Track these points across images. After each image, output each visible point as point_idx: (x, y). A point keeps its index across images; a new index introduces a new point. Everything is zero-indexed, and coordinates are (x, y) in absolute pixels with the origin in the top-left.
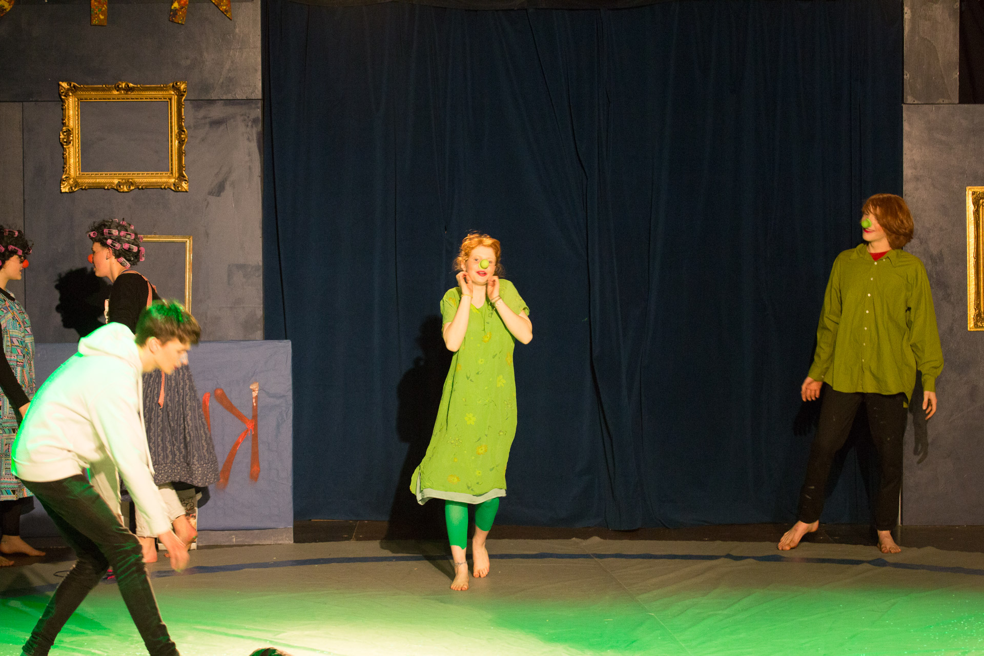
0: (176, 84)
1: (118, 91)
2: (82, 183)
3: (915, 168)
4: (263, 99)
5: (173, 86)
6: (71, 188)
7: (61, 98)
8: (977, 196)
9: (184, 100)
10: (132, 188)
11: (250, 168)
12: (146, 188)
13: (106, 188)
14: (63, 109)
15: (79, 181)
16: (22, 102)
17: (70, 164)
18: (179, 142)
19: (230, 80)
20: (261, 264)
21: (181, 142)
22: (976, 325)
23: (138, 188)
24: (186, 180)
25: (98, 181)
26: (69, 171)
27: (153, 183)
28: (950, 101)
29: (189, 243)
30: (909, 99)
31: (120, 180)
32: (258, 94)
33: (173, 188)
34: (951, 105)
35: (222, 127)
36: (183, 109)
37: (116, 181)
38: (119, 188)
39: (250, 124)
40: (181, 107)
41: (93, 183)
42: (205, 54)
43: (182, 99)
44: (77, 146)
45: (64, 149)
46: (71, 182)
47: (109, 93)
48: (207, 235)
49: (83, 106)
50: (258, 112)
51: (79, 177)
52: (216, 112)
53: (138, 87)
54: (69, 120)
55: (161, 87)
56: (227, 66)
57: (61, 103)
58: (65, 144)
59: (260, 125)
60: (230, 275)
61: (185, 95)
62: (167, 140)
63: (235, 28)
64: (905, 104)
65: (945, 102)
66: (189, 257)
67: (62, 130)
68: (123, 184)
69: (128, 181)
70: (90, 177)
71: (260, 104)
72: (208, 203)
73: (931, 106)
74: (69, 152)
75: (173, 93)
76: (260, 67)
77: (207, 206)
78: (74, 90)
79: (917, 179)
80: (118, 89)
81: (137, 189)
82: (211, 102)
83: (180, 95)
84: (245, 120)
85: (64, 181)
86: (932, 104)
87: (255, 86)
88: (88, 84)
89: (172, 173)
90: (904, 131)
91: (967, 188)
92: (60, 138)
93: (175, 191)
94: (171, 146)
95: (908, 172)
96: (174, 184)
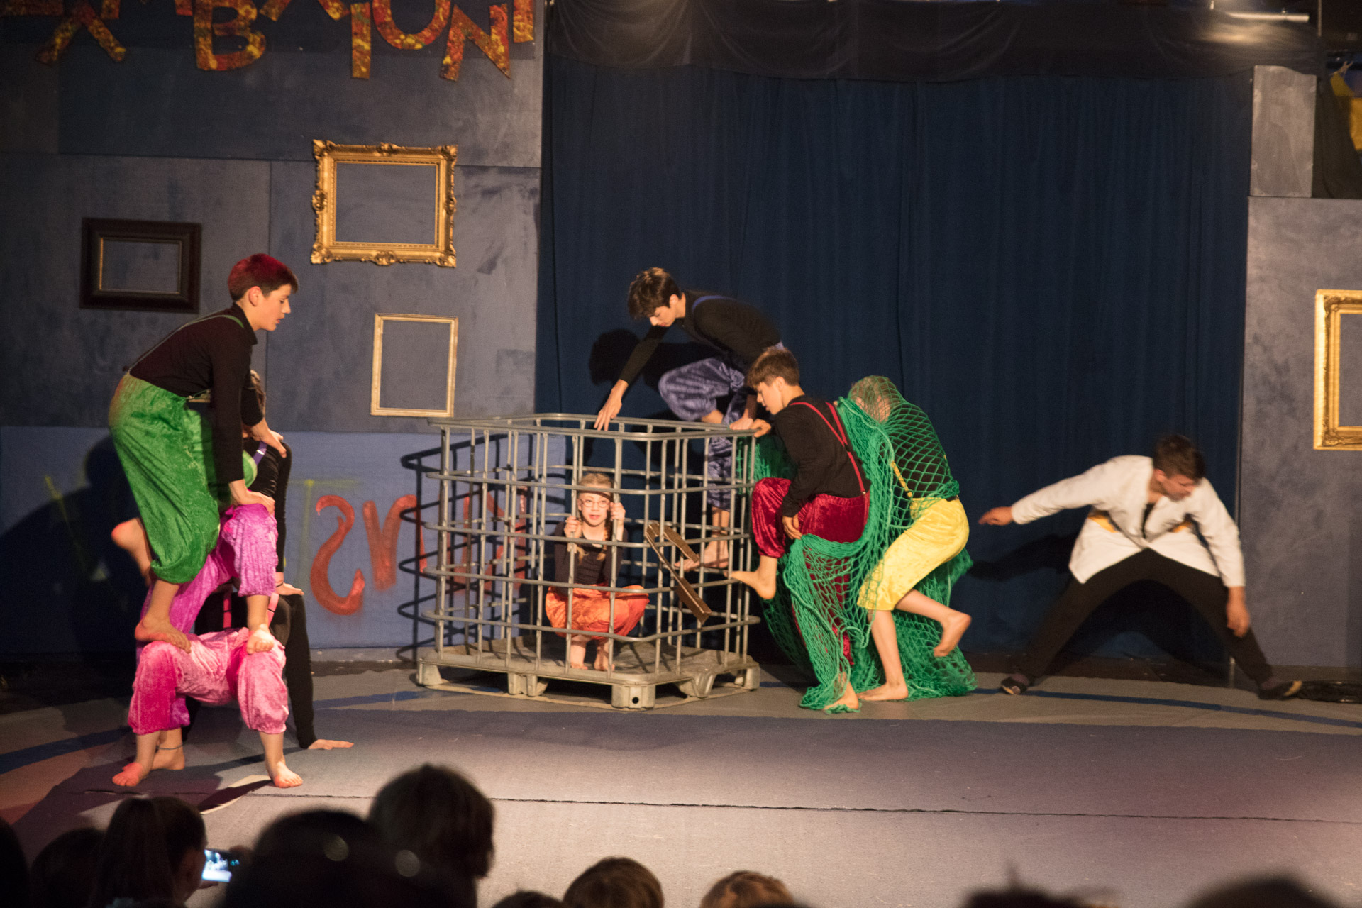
0: (446, 148)
1: (379, 152)
2: (337, 254)
3: (1260, 268)
4: (543, 168)
5: (442, 150)
6: (323, 259)
7: (315, 159)
8: (1329, 301)
9: (456, 166)
10: (392, 261)
11: (525, 244)
12: (408, 262)
13: (363, 260)
14: (316, 171)
15: (333, 251)
16: (270, 160)
17: (322, 232)
18: (447, 213)
19: (507, 145)
20: (533, 349)
21: (449, 212)
22: (1324, 445)
23: (400, 262)
24: (453, 255)
25: (354, 252)
26: (322, 240)
27: (417, 256)
28: (1302, 195)
29: (454, 325)
30: (1256, 191)
31: (379, 252)
32: (537, 162)
33: (438, 263)
34: (1302, 199)
35: (496, 198)
36: (453, 176)
37: (374, 253)
38: (377, 261)
39: (527, 195)
40: (451, 173)
41: (348, 254)
42: (479, 116)
43: (453, 163)
44: (332, 212)
45: (317, 216)
46: (324, 251)
47: (370, 155)
48: (475, 316)
49: (340, 168)
50: (536, 182)
51: (332, 248)
52: (490, 180)
53: (402, 150)
54: (323, 182)
55: (428, 150)
56: (503, 130)
57: (314, 164)
58: (318, 209)
59: (538, 197)
60: (499, 360)
61: (456, 160)
62: (432, 209)
63: (513, 87)
64: (1251, 196)
65: (1295, 196)
66: (453, 340)
67: (314, 193)
68: (382, 257)
69: (388, 253)
70: (346, 248)
71: (538, 174)
72: (477, 281)
73: (1281, 199)
74: (322, 218)
75: (441, 157)
76: (539, 133)
77: (475, 285)
78: (329, 149)
79: (1262, 280)
80: (380, 151)
81: (397, 264)
82: (484, 169)
83: (450, 159)
84: (521, 191)
85: (315, 250)
86: (1284, 197)
87: (534, 153)
88: (345, 144)
89: (438, 246)
90: (1249, 226)
91: (1319, 292)
92: (312, 203)
93: (442, 267)
94: (438, 217)
95: (1252, 271)
96: (440, 259)
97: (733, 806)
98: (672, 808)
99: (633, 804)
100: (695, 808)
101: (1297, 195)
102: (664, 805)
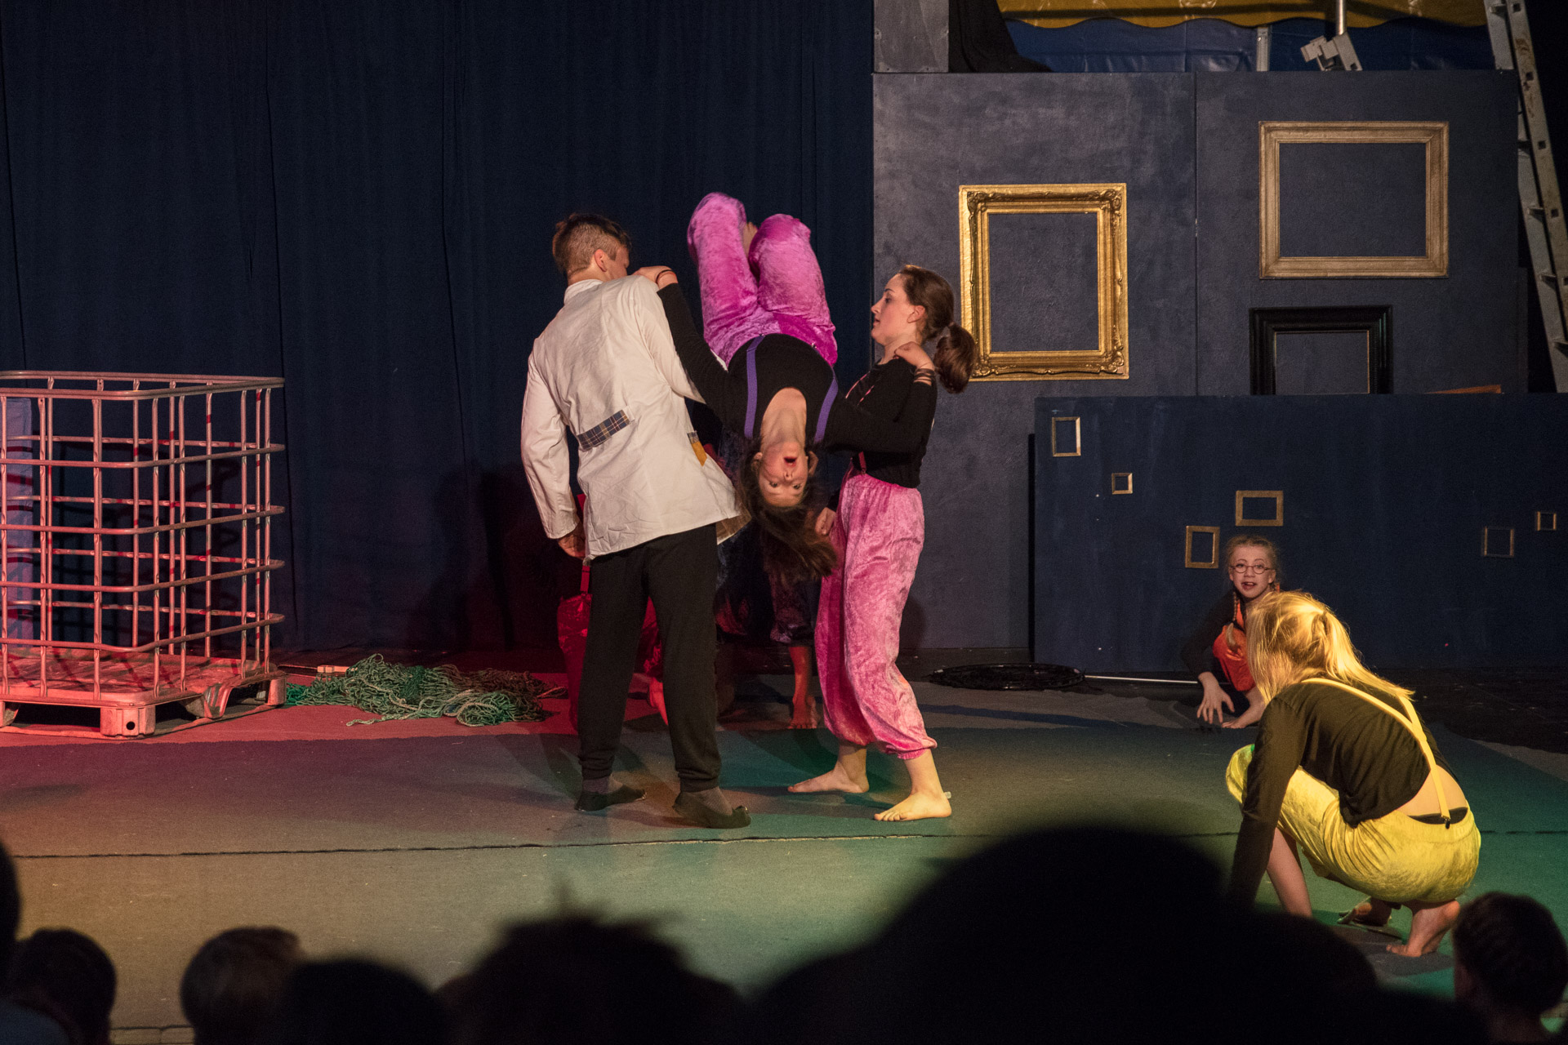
3: (889, 160)
8: (974, 199)
28: (937, 69)
30: (881, 66)
34: (938, 75)
64: (876, 73)
65: (930, 70)
73: (912, 75)
79: (892, 175)
86: (915, 72)
90: (875, 110)
91: (961, 187)
95: (880, 166)
97: (260, 852)
98: (182, 858)
99: (132, 855)
100: (212, 857)
101: (931, 69)
102: (172, 856)
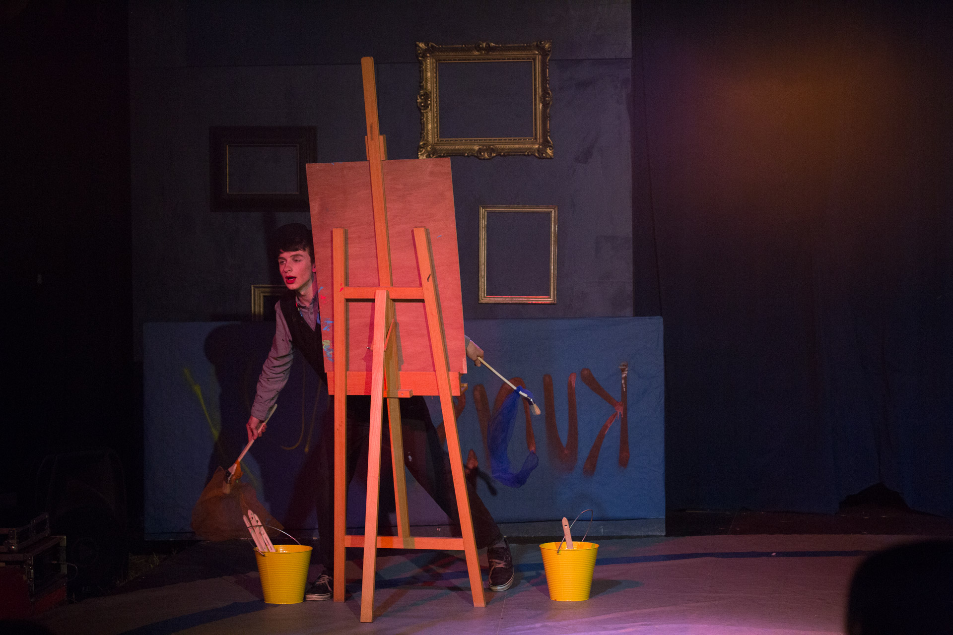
0: (540, 43)
2: (441, 150)
4: (634, 58)
5: (537, 45)
6: (429, 155)
7: (419, 60)
9: (549, 60)
11: (619, 133)
12: (508, 155)
13: (466, 154)
14: (420, 71)
15: (438, 147)
16: (377, 64)
17: (428, 130)
18: (543, 106)
19: (598, 37)
20: (631, 236)
21: (546, 105)
23: (500, 155)
24: (551, 146)
25: (457, 147)
26: (427, 138)
27: (516, 149)
29: (554, 213)
31: (481, 147)
32: (628, 53)
33: (537, 155)
35: (590, 89)
36: (548, 70)
37: (476, 148)
38: (479, 155)
39: (619, 85)
40: (546, 67)
41: (452, 150)
42: (571, 11)
43: (547, 58)
44: (435, 110)
45: (422, 114)
46: (429, 149)
47: (469, 53)
48: (574, 204)
49: (442, 70)
50: (628, 73)
51: (438, 144)
52: (584, 73)
53: (499, 47)
54: (426, 82)
55: (523, 46)
56: (595, 23)
57: (419, 64)
58: (422, 108)
59: (630, 86)
60: (598, 247)
61: (550, 55)
62: (530, 103)
66: (553, 228)
67: (419, 94)
68: (484, 151)
69: (489, 147)
71: (630, 64)
72: (574, 170)
74: (427, 116)
75: (537, 52)
76: (630, 23)
77: (573, 174)
78: (431, 50)
80: (479, 49)
82: (578, 62)
83: (545, 54)
84: (614, 81)
85: (422, 148)
87: (625, 44)
88: (446, 44)
89: (536, 139)
92: (417, 102)
93: (540, 158)
94: (535, 109)
96: (538, 150)
